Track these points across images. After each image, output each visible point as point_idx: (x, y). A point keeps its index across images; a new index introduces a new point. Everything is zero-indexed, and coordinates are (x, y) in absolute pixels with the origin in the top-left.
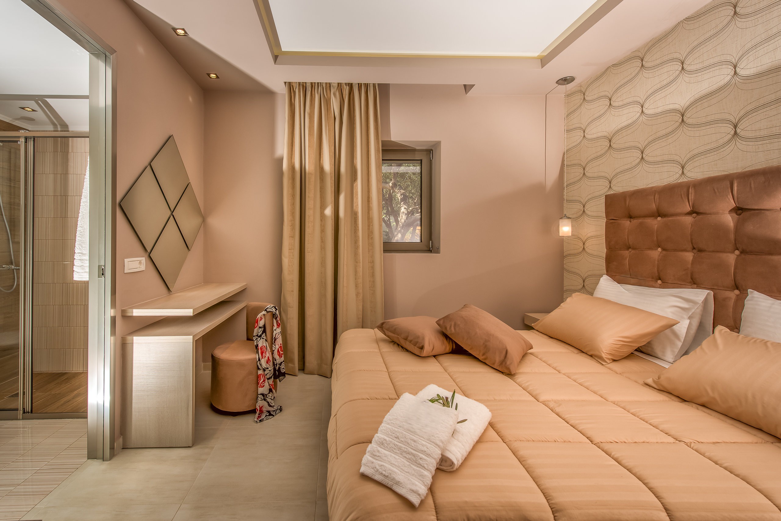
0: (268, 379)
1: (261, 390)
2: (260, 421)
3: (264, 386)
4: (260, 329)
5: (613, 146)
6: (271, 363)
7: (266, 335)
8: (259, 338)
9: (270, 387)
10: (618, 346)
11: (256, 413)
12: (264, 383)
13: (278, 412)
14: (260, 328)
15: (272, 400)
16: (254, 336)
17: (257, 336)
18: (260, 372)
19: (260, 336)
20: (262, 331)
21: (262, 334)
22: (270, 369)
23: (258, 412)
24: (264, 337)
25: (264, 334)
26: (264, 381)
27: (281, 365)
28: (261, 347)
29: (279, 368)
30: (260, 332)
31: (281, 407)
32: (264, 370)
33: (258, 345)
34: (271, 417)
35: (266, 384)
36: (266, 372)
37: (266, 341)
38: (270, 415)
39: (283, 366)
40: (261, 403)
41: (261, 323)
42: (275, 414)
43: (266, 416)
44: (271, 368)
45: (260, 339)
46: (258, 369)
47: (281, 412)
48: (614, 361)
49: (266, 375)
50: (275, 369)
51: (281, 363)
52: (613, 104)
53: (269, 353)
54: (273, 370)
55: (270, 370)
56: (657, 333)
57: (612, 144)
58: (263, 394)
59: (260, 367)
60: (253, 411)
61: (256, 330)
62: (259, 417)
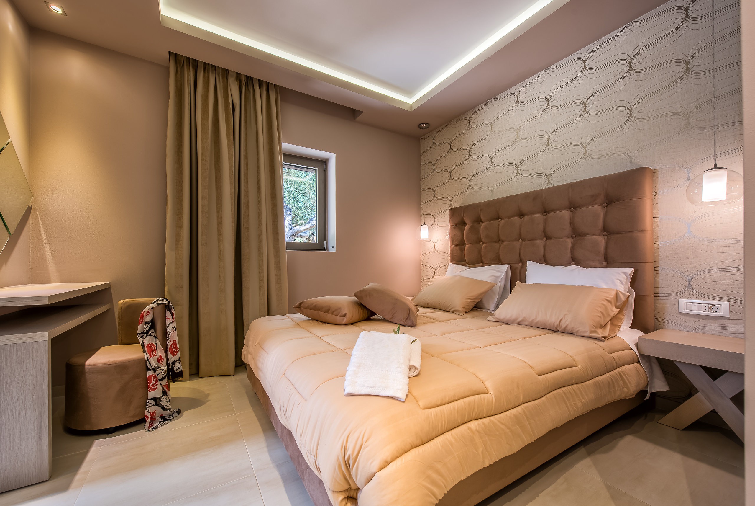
0: (160, 380)
1: (151, 394)
2: (154, 429)
3: (157, 388)
4: (147, 325)
5: (453, 176)
6: (164, 363)
7: (155, 331)
8: (145, 335)
9: (164, 389)
10: (468, 302)
11: (145, 422)
12: (157, 385)
13: (175, 415)
14: (146, 323)
15: (168, 402)
16: (138, 334)
17: (143, 333)
18: (150, 373)
19: (147, 333)
20: (150, 327)
21: (150, 329)
22: (162, 368)
23: (148, 421)
24: (153, 334)
25: (152, 331)
26: (156, 382)
27: (174, 364)
28: (148, 345)
29: (172, 367)
30: (146, 328)
31: (179, 409)
32: (155, 370)
33: (143, 343)
34: (167, 422)
35: (159, 386)
36: (157, 373)
37: (156, 337)
38: (165, 420)
39: (176, 366)
40: (152, 408)
41: (148, 318)
42: (172, 417)
43: (160, 422)
44: (164, 367)
45: (147, 336)
46: (148, 370)
47: (179, 414)
48: (466, 312)
49: (158, 375)
50: (168, 369)
51: (175, 361)
52: (453, 148)
53: (161, 351)
54: (166, 369)
55: (162, 370)
56: (485, 293)
57: (452, 175)
58: (154, 399)
59: (150, 367)
60: (142, 421)
61: (140, 326)
62: (151, 425)
